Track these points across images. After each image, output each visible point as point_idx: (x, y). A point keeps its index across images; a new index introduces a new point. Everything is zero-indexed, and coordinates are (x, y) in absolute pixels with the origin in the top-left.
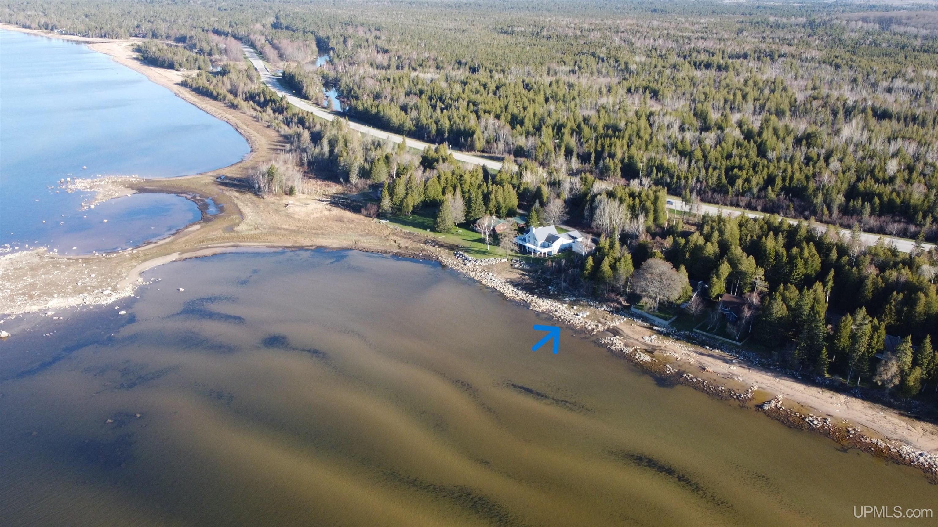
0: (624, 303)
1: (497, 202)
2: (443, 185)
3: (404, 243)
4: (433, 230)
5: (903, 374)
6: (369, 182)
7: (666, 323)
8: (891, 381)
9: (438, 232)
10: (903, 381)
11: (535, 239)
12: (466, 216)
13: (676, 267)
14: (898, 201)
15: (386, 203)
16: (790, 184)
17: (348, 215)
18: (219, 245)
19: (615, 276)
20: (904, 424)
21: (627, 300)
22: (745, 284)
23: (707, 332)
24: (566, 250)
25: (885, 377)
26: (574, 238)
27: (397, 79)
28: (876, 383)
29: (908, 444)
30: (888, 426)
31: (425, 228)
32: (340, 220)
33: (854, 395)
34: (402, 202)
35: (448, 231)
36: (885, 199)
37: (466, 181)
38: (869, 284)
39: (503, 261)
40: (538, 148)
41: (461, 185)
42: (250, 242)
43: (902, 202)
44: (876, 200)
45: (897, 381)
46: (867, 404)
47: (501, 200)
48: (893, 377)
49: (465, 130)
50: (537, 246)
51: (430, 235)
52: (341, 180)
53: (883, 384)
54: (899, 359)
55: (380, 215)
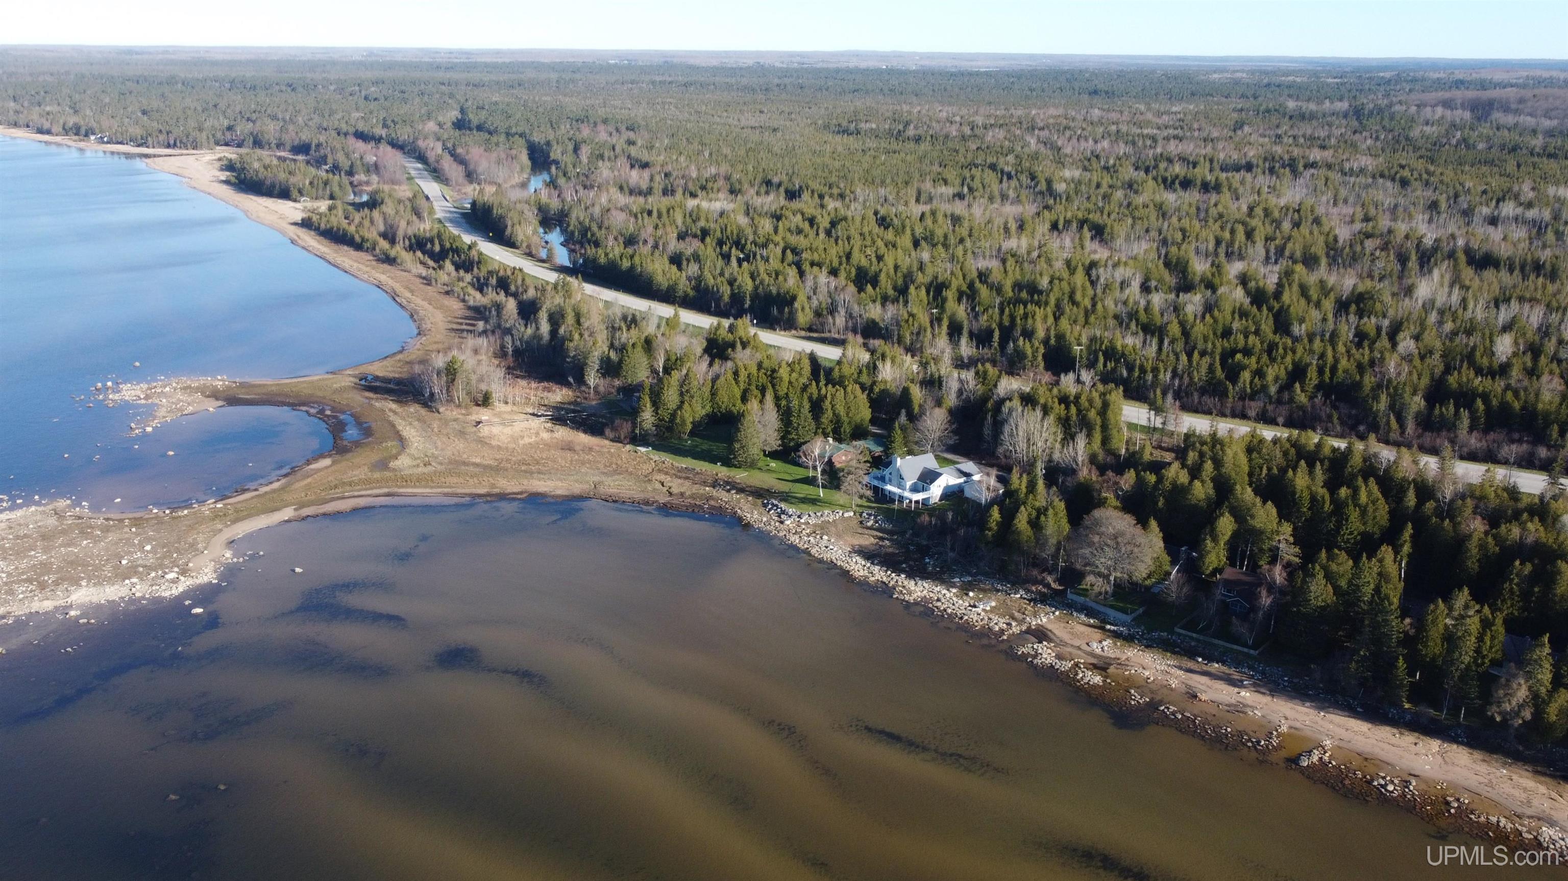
0: (1055, 586)
1: (834, 414)
2: (742, 386)
3: (677, 486)
4: (727, 463)
5: (1538, 702)
6: (617, 383)
7: (1128, 618)
8: (1517, 714)
9: (736, 467)
10: (1539, 713)
11: (901, 478)
12: (782, 438)
13: (1143, 522)
14: (1517, 405)
15: (647, 417)
16: (1331, 379)
17: (583, 438)
18: (362, 493)
19: (1037, 540)
20: (1542, 789)
21: (1060, 581)
22: (1261, 550)
23: (1197, 633)
24: (953, 495)
25: (1507, 707)
26: (967, 475)
27: (664, 211)
28: (1493, 717)
29: (1552, 823)
30: (1517, 793)
31: (713, 460)
32: (568, 447)
33: (1454, 740)
34: (673, 415)
35: (752, 465)
36: (1495, 402)
37: (781, 379)
38: (1473, 547)
39: (846, 515)
40: (903, 324)
41: (773, 386)
42: (415, 487)
43: (1523, 408)
44: (1479, 403)
45: (1527, 714)
46: (1478, 755)
47: (841, 410)
48: (1521, 706)
49: (778, 294)
50: (904, 489)
51: (722, 472)
52: (571, 380)
53: (1505, 721)
54: (1529, 676)
55: (637, 439)
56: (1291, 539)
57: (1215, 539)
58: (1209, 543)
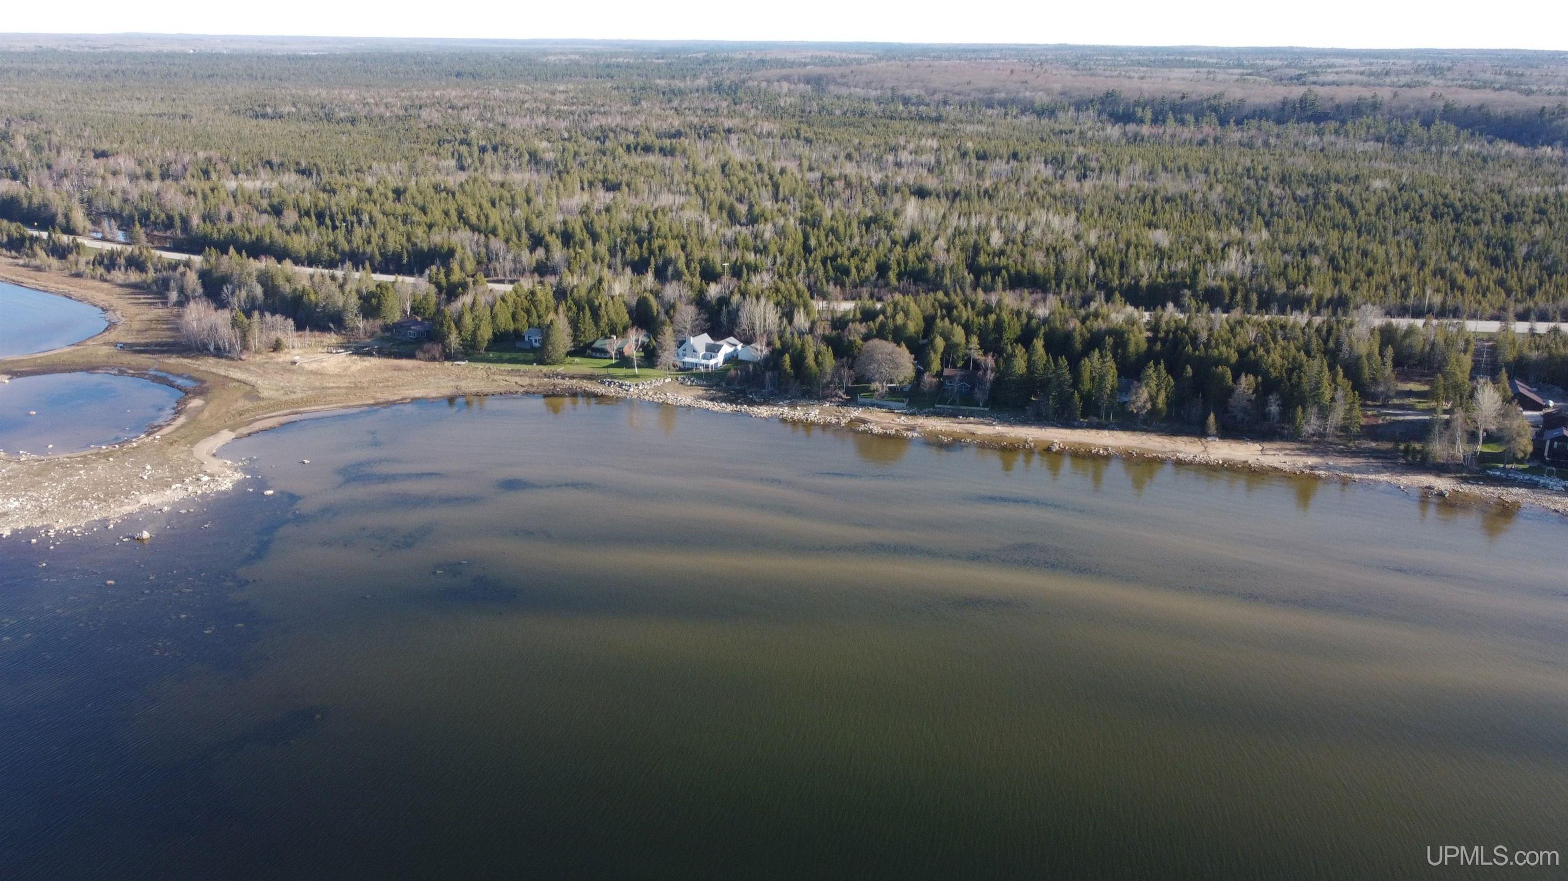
0: (844, 396)
1: (609, 319)
2: (511, 310)
3: (526, 381)
4: (541, 362)
5: (1153, 399)
7: (904, 405)
8: (1144, 407)
9: (550, 364)
10: (1154, 405)
11: (694, 351)
12: (573, 341)
13: (899, 345)
14: (1025, 271)
15: (454, 339)
16: (905, 268)
17: (404, 362)
18: (273, 414)
19: (821, 371)
20: (1166, 441)
21: (846, 393)
22: (958, 357)
23: (949, 404)
24: (731, 359)
25: (1139, 404)
26: (735, 345)
28: (1132, 412)
29: (1180, 452)
30: (1157, 444)
31: (530, 362)
32: (399, 369)
33: (1113, 429)
34: (474, 334)
35: (561, 363)
36: (1012, 271)
37: (541, 301)
39: (667, 381)
41: (536, 307)
42: (308, 406)
43: (1028, 273)
44: (1004, 272)
45: (1149, 406)
46: (1129, 433)
47: (613, 315)
48: (1145, 402)
49: (430, 249)
50: (697, 357)
51: (545, 369)
52: (332, 326)
53: (1138, 412)
54: (1147, 385)
55: (449, 357)
56: (978, 347)
57: (935, 352)
58: (932, 355)
